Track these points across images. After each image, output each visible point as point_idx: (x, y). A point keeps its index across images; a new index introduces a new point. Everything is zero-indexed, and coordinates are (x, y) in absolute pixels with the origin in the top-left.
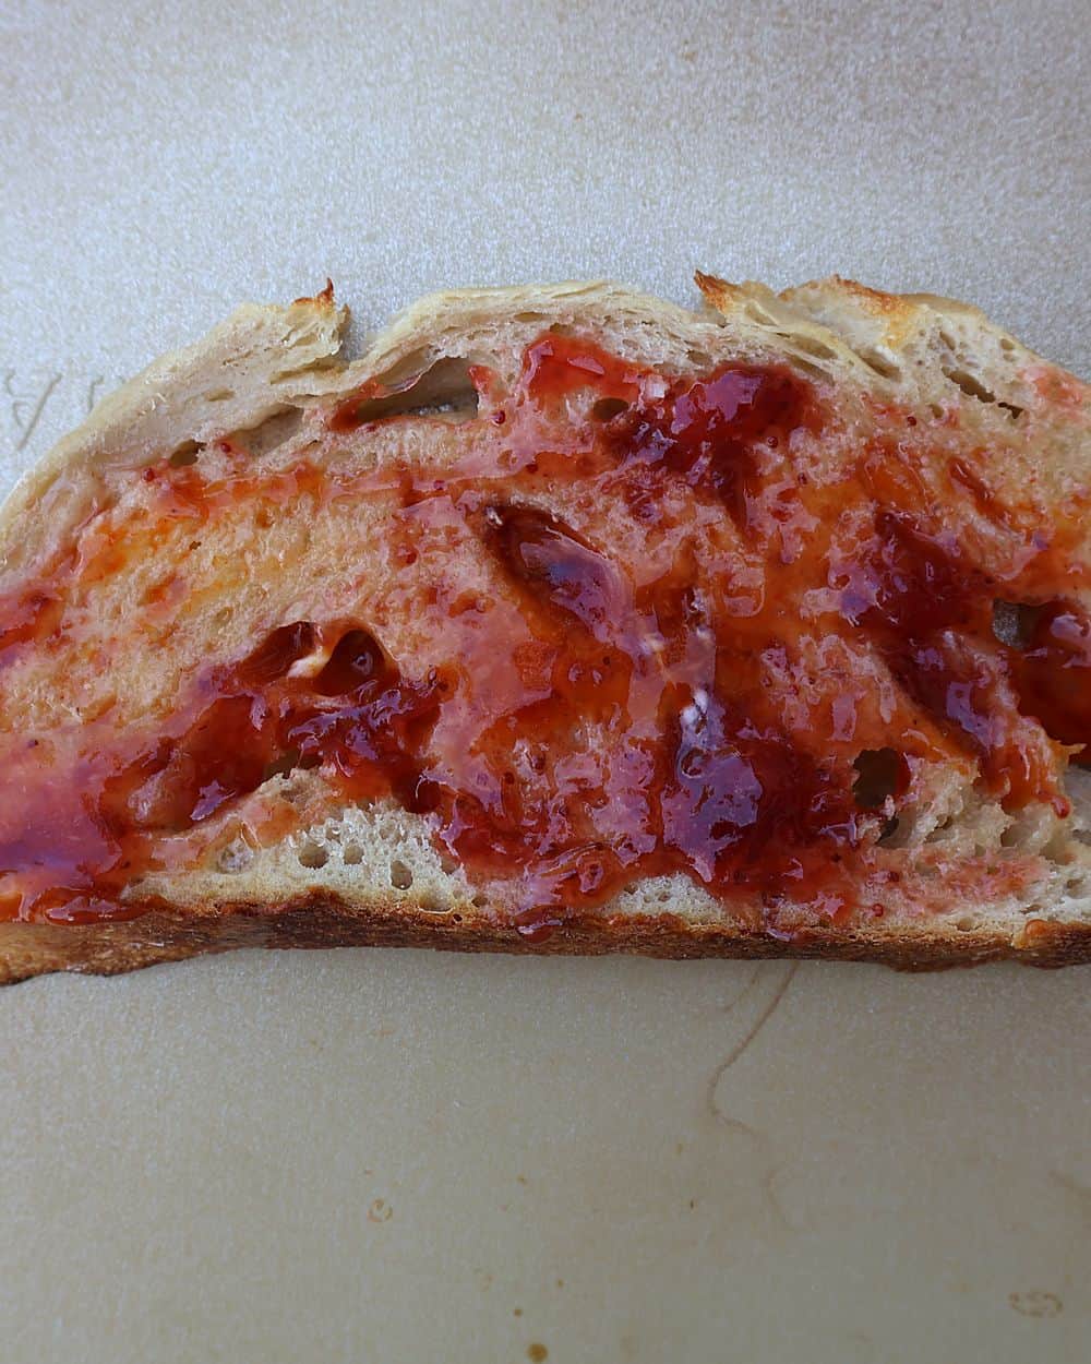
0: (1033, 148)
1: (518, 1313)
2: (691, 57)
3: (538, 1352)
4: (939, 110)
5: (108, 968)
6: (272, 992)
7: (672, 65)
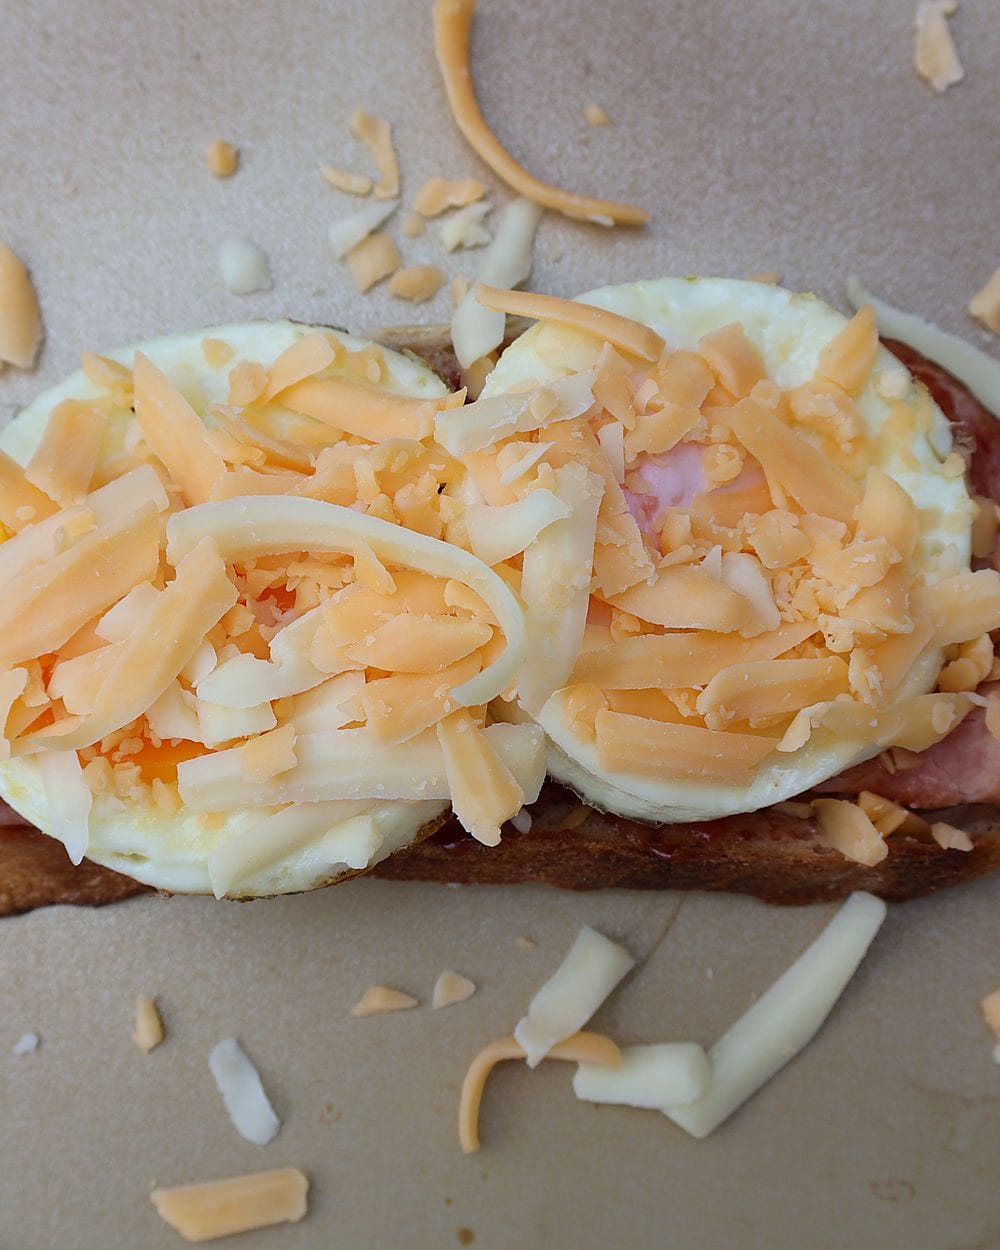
0: (873, 213)
1: (449, 1201)
2: (586, 143)
3: (466, 1236)
4: (793, 184)
5: (97, 897)
6: (237, 927)
7: (570, 149)
